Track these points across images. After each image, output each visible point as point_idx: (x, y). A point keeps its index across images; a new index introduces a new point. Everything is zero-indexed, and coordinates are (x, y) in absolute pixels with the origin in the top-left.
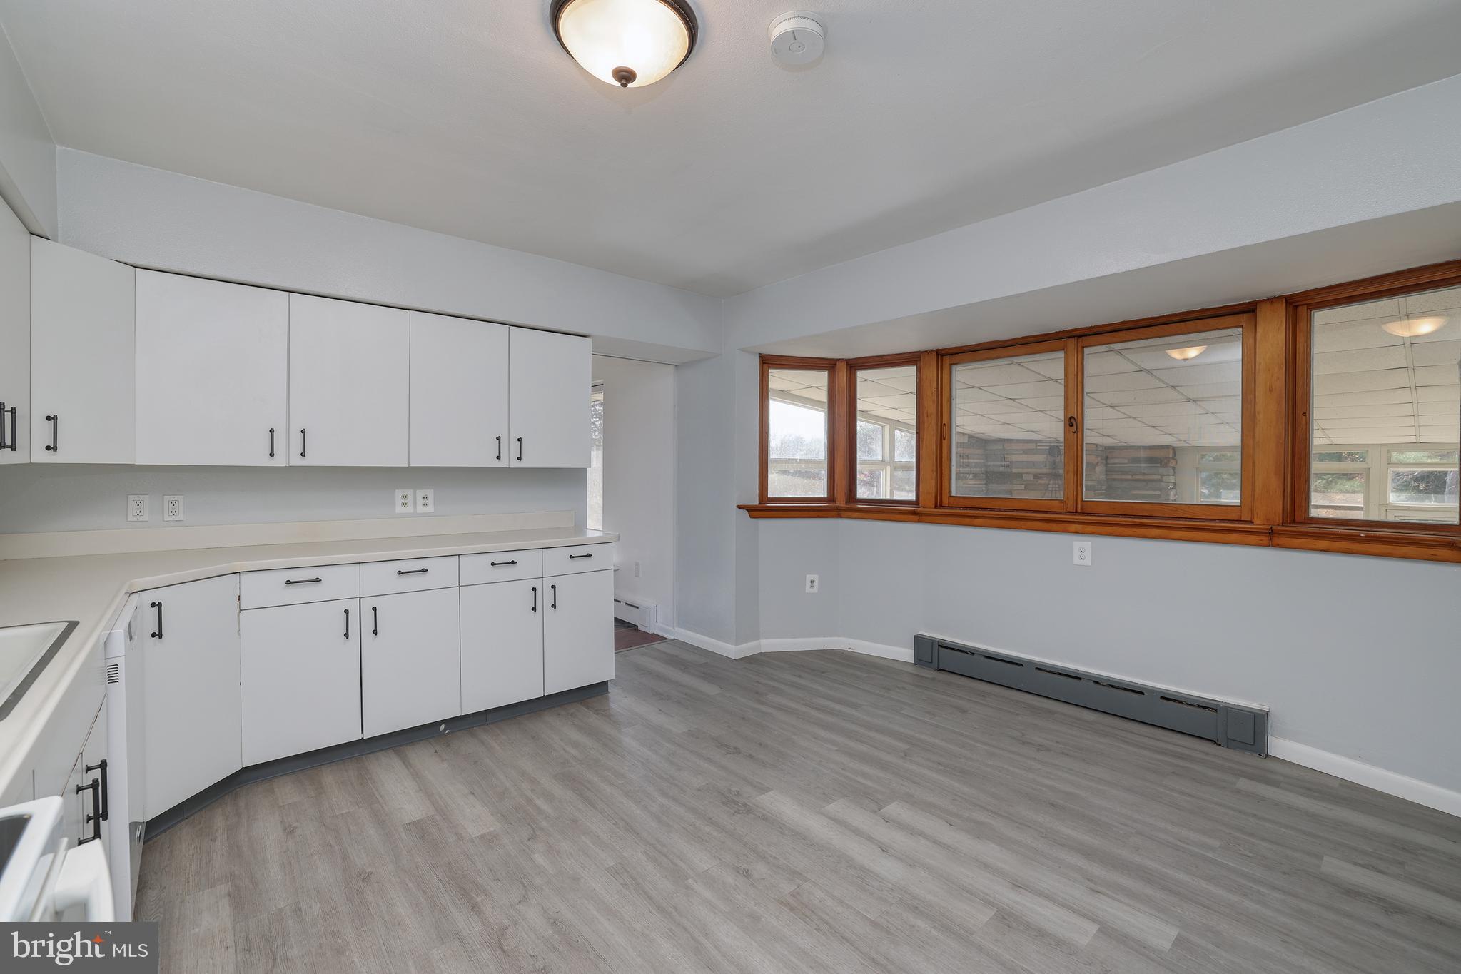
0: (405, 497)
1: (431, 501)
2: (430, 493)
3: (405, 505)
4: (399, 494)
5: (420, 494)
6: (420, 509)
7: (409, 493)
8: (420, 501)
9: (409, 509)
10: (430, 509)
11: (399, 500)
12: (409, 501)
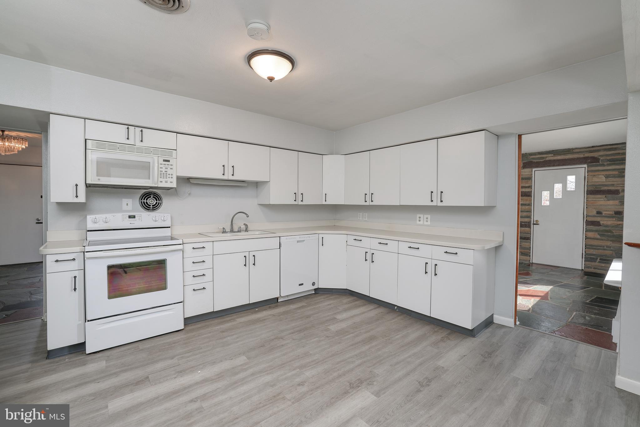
0: (420, 218)
1: (429, 220)
2: (429, 216)
3: (420, 221)
4: (418, 216)
5: (426, 216)
6: (426, 223)
7: (422, 216)
8: (425, 220)
9: (421, 222)
10: (429, 223)
11: (418, 219)
12: (422, 219)
